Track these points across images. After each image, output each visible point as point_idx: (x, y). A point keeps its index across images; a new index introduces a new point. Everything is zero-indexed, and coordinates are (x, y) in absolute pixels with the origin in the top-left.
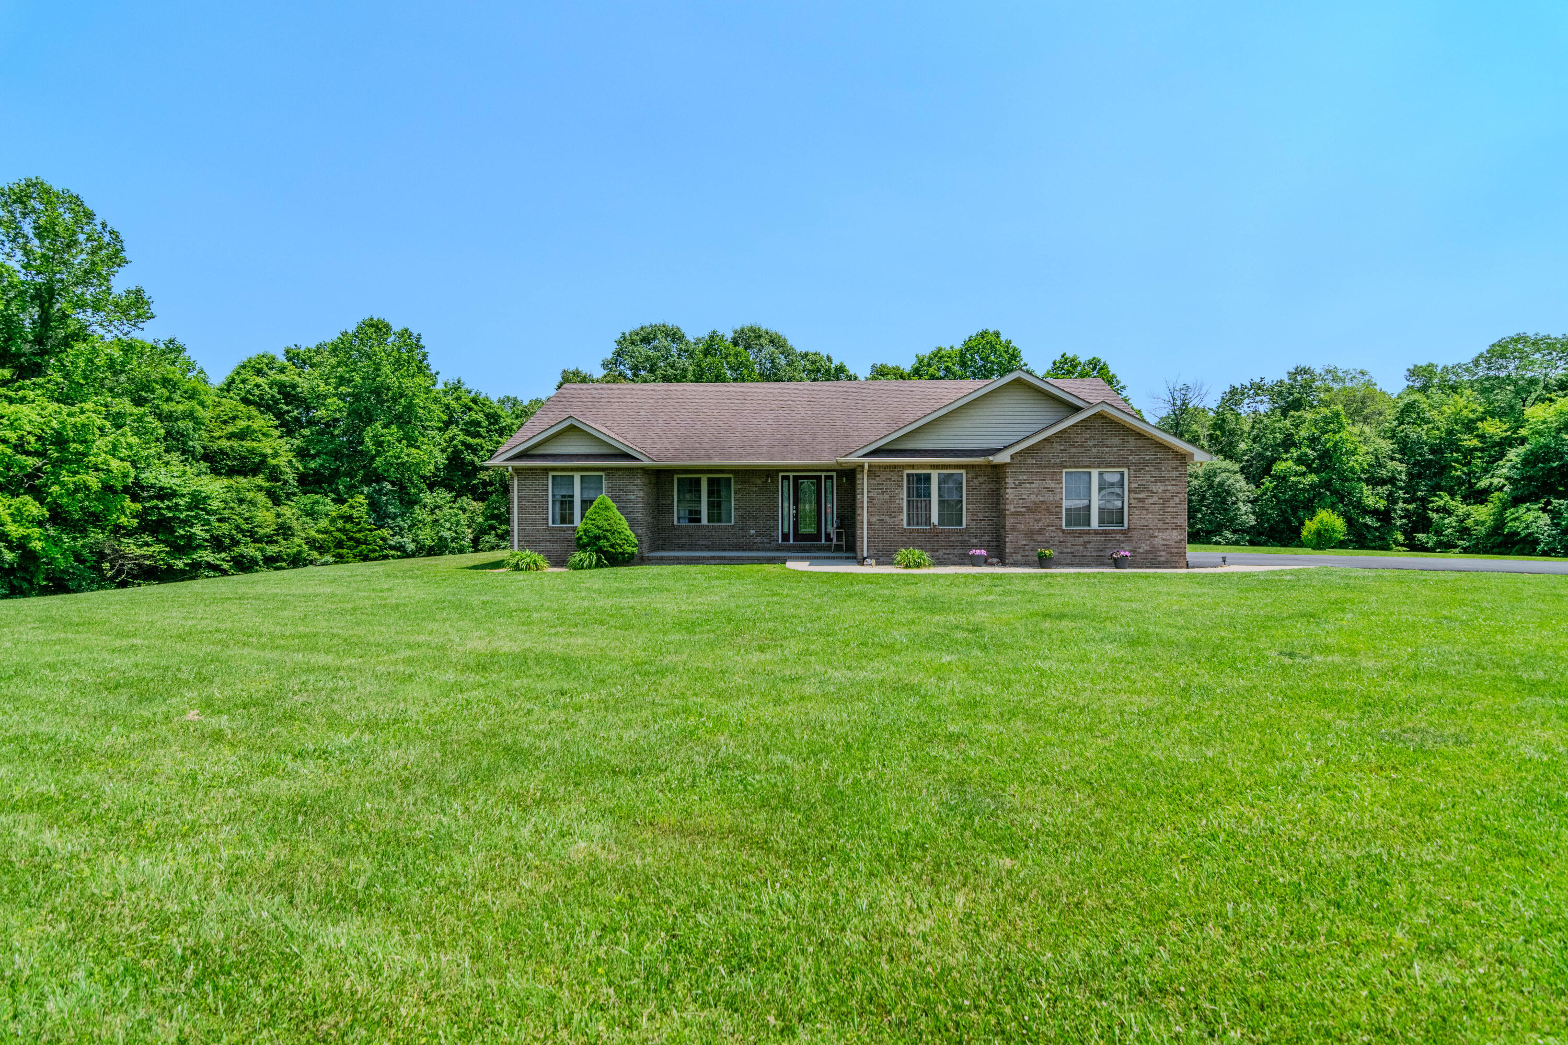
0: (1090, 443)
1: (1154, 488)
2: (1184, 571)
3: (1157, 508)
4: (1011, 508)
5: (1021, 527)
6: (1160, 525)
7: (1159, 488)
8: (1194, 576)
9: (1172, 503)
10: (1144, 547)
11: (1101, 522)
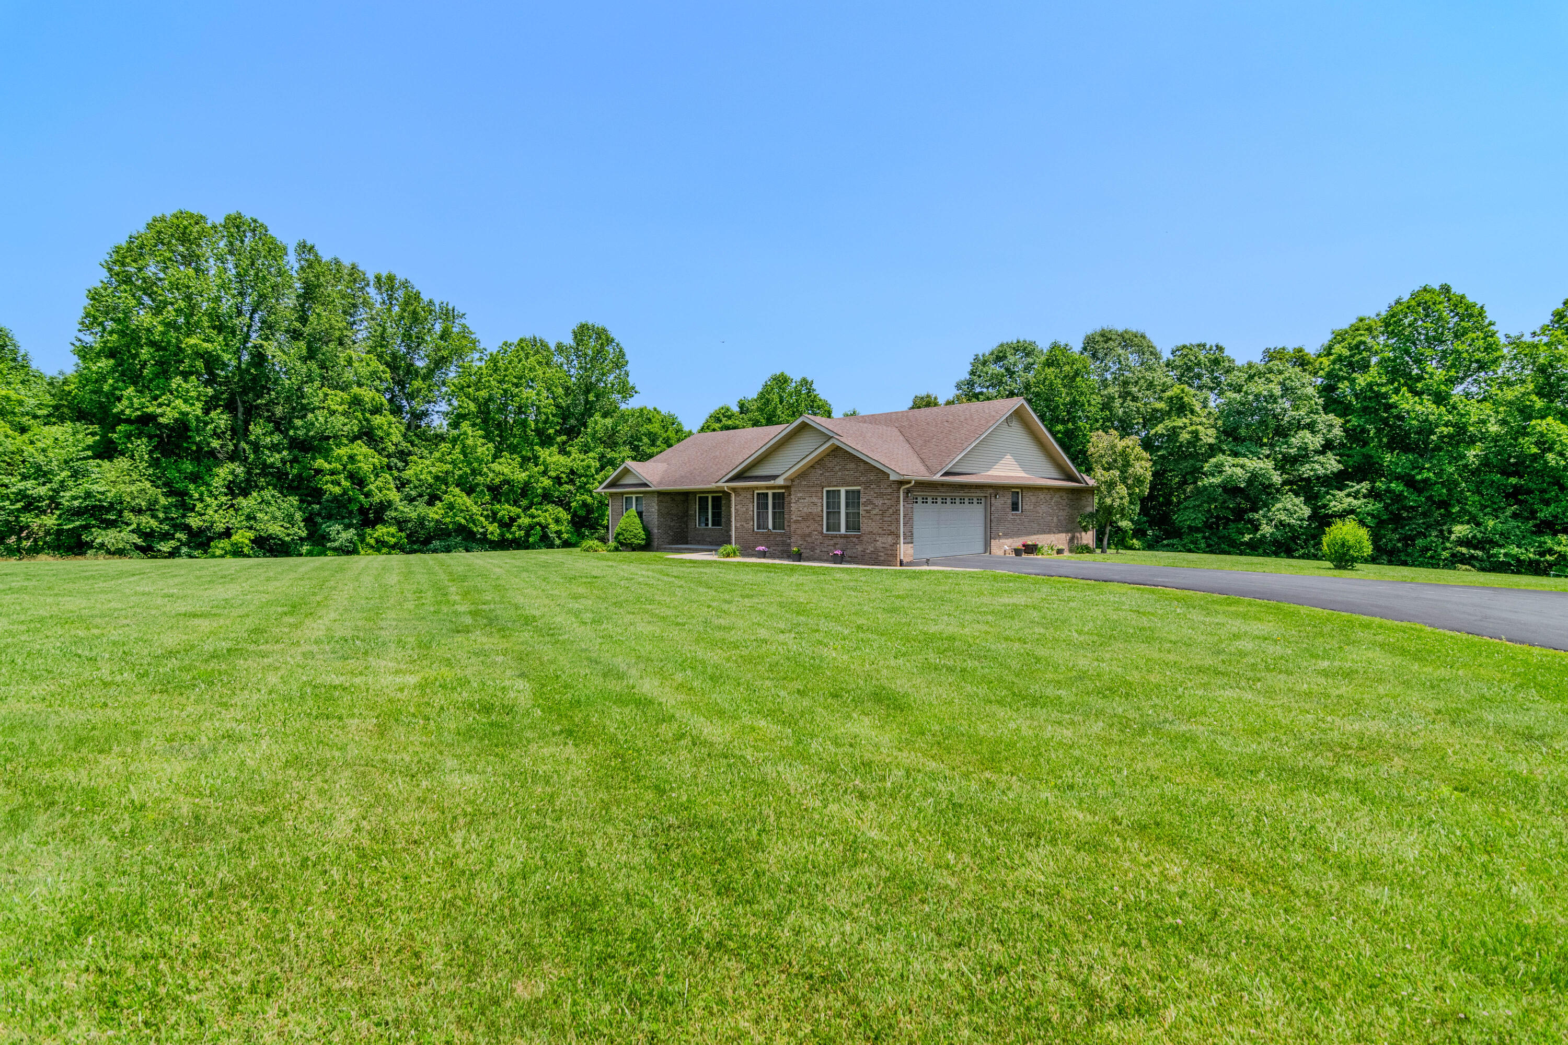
0: (837, 468)
1: (876, 501)
2: (898, 568)
3: (878, 517)
4: (794, 518)
5: (799, 532)
6: (880, 531)
7: (879, 502)
8: (906, 572)
9: (888, 514)
10: (870, 549)
11: (847, 528)
